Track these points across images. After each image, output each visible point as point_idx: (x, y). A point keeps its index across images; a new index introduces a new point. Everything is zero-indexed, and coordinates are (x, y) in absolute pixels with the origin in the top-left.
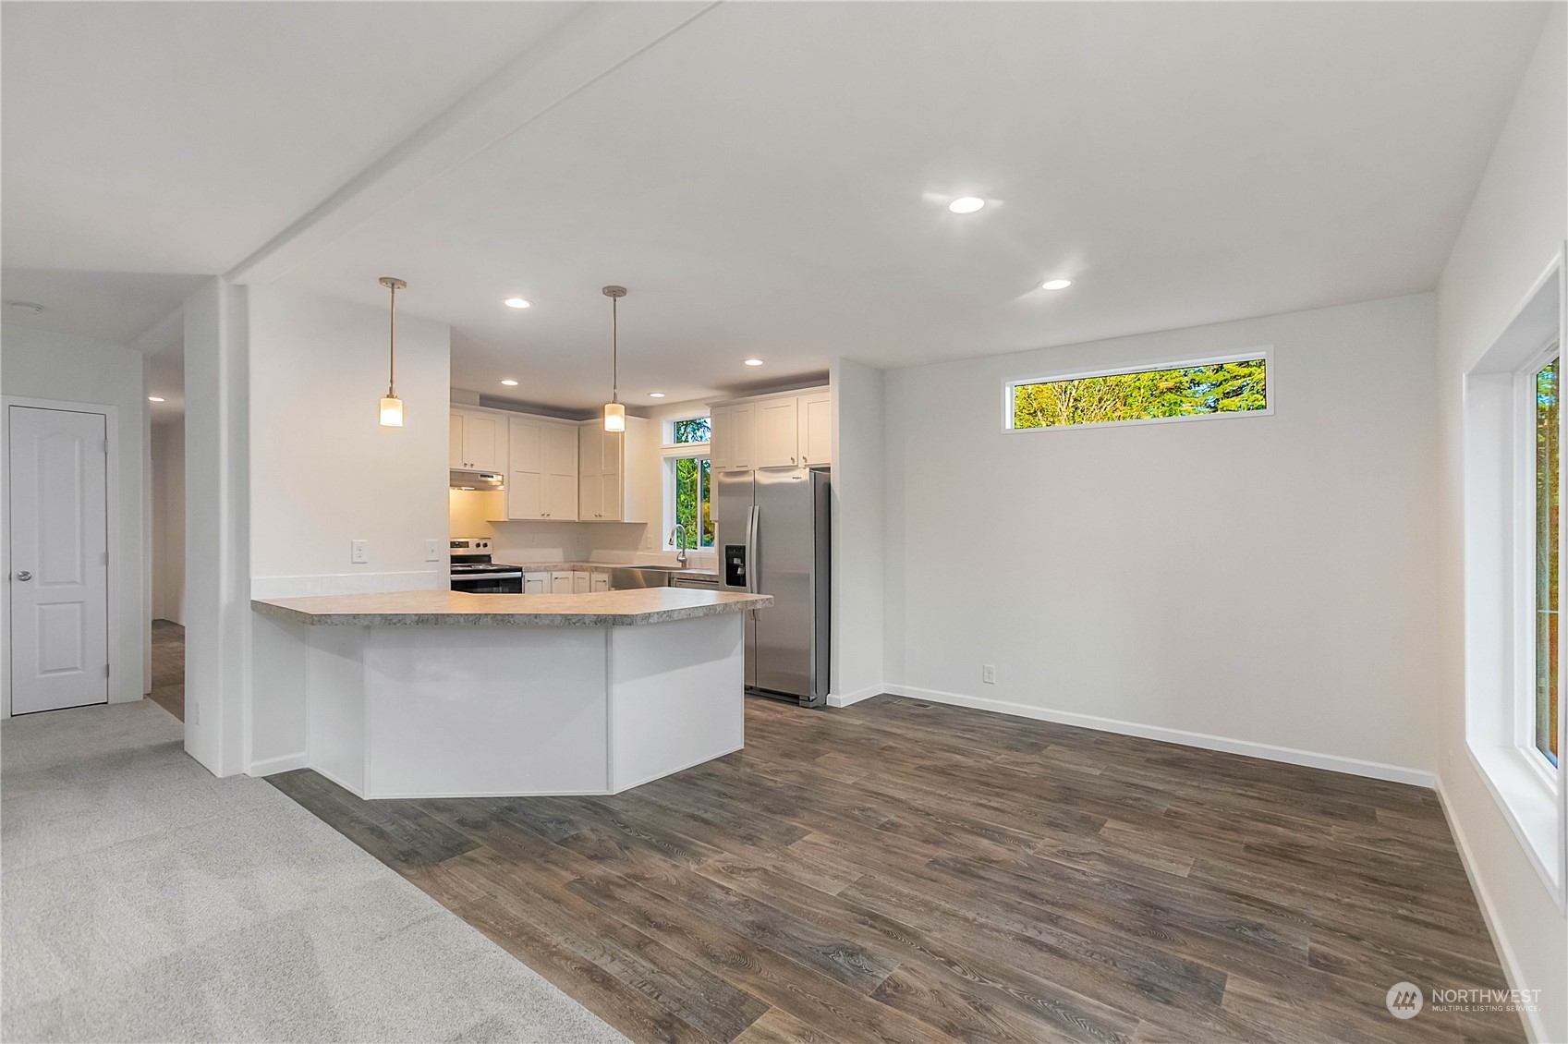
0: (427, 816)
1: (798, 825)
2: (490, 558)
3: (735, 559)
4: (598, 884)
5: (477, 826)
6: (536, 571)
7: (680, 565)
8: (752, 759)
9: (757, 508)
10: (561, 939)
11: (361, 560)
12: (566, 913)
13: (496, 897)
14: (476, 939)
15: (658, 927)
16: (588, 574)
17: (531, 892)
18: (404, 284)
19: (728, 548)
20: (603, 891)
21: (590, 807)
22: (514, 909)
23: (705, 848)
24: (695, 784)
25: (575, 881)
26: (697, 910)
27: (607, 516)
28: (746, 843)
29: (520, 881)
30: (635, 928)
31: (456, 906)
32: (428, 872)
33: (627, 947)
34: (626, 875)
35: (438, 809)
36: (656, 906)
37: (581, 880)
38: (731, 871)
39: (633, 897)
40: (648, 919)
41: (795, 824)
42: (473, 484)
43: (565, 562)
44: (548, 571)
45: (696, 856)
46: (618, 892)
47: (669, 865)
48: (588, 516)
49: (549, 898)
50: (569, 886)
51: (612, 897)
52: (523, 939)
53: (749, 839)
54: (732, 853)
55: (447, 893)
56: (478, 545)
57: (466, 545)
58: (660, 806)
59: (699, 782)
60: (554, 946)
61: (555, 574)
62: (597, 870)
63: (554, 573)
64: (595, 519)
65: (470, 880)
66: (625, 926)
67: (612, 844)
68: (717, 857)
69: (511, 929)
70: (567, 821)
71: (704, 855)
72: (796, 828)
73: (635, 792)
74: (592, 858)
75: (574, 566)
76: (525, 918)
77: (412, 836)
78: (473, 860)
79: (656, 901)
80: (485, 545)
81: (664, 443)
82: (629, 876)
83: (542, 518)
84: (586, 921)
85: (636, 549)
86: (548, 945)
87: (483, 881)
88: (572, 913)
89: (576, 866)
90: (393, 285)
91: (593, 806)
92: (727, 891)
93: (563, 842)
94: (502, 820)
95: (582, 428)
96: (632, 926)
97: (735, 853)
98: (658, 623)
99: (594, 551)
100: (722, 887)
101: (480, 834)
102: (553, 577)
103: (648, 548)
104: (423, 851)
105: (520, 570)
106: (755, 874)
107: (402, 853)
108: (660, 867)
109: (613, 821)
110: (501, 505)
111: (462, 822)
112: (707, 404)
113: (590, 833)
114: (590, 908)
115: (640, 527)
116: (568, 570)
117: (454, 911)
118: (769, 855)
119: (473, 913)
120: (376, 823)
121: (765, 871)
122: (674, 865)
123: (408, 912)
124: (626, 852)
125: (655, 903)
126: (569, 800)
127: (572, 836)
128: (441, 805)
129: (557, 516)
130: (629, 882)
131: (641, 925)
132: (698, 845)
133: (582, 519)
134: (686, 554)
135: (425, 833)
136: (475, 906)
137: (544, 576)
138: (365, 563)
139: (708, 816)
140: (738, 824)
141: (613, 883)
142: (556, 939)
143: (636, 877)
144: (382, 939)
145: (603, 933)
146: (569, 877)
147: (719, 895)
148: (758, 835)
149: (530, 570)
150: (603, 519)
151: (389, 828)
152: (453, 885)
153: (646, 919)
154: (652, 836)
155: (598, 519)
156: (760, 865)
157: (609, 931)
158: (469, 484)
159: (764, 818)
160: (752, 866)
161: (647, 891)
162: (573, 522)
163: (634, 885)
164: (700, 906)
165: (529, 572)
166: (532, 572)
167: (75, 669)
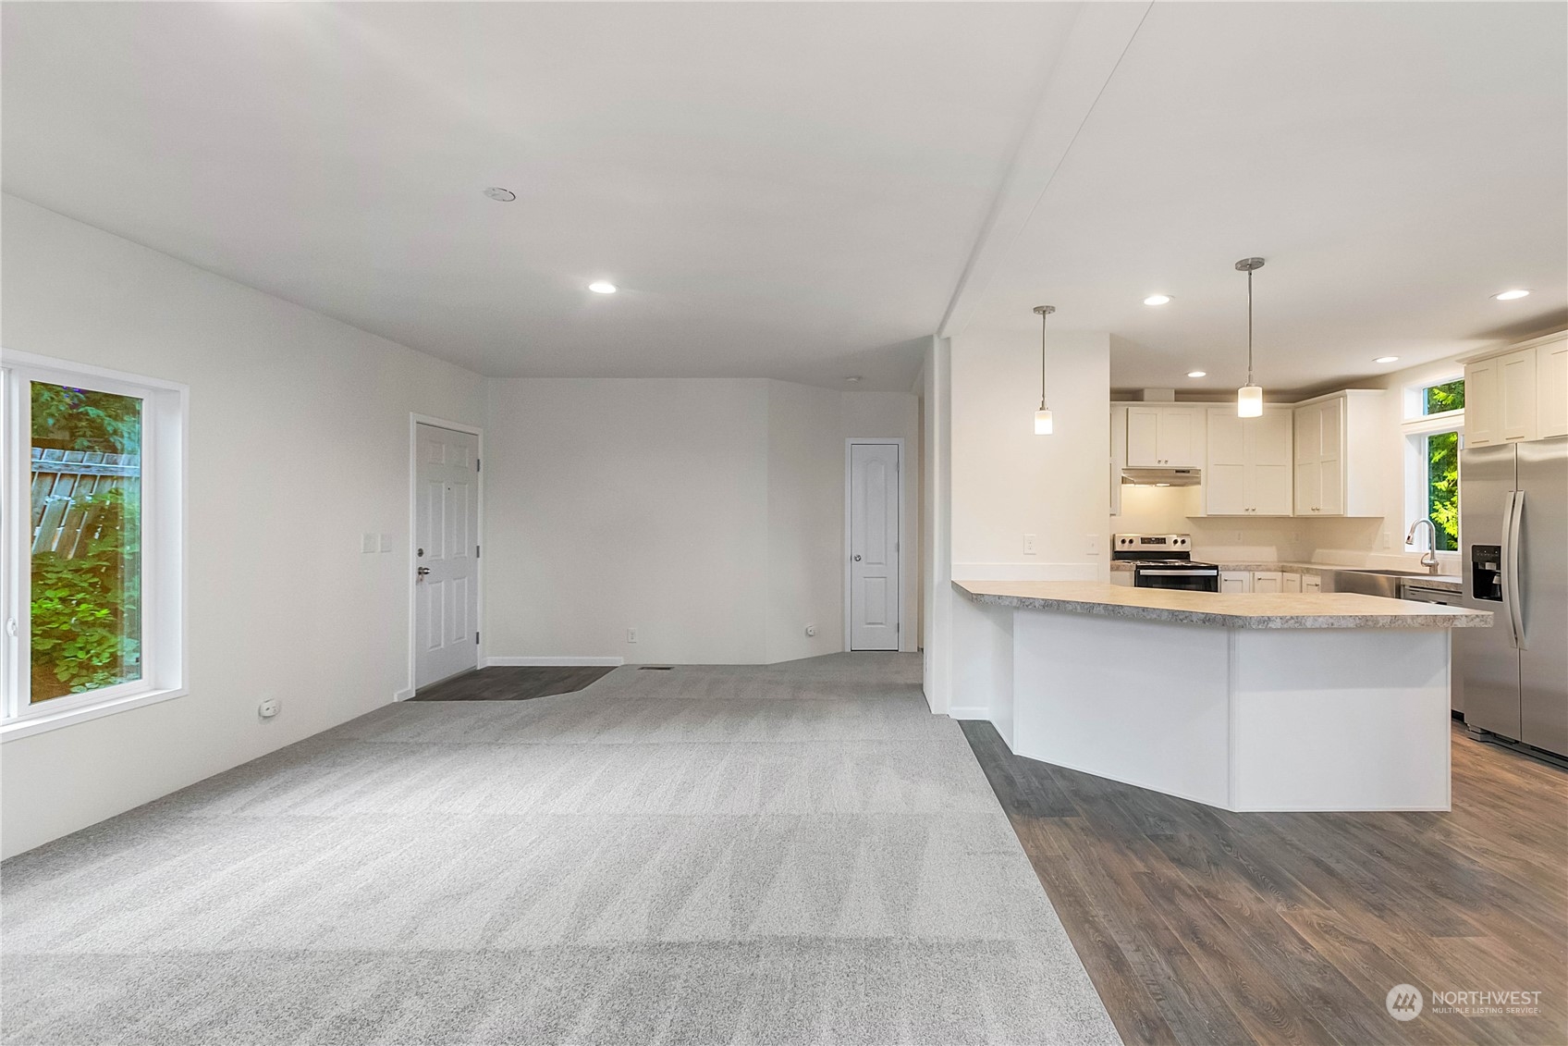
0: (1052, 779)
1: (1471, 921)
2: (1189, 555)
3: (1488, 564)
4: (1164, 884)
5: (1088, 799)
6: (1234, 570)
7: (1427, 570)
8: (1454, 827)
9: (1520, 496)
10: (1101, 913)
11: (1031, 552)
12: (1119, 895)
13: (1068, 859)
14: (1033, 882)
15: (1202, 945)
16: (1298, 575)
17: (1100, 867)
18: (1053, 309)
19: (1477, 550)
20: (1166, 892)
21: (1202, 815)
22: (1076, 872)
23: (1309, 896)
24: (1347, 831)
25: (1145, 874)
26: (1255, 949)
27: (1327, 509)
28: (1370, 911)
29: (1096, 855)
30: (1177, 935)
31: (1034, 854)
32: (1029, 821)
33: (1158, 947)
34: (1198, 887)
35: (1063, 776)
36: (1212, 926)
37: (1150, 875)
38: (1325, 930)
39: (1192, 909)
40: (1195, 933)
41: (1465, 917)
42: (1169, 481)
43: (1279, 562)
44: (1250, 571)
45: (1292, 899)
46: (1179, 898)
47: (1252, 896)
48: (1303, 510)
49: (1112, 878)
50: (1136, 876)
51: (1171, 901)
52: (1071, 899)
53: (1379, 909)
54: (1342, 914)
55: (1033, 841)
56: (1176, 542)
57: (1163, 541)
58: (1283, 839)
59: (1353, 830)
60: (1092, 916)
61: (1258, 575)
62: (1171, 872)
63: (1256, 573)
64: (1312, 513)
65: (1056, 840)
66: (1167, 929)
67: (1203, 856)
68: (1317, 910)
69: (1065, 887)
70: (1169, 821)
71: (1304, 903)
72: (1464, 923)
73: (1262, 816)
74: (1173, 860)
75: (1283, 567)
76: (1081, 885)
77: (1032, 791)
78: (1066, 824)
79: (1215, 922)
80: (1183, 542)
81: (1406, 418)
82: (1200, 888)
83: (1247, 513)
84: (1134, 911)
85: (1370, 549)
86: (1087, 913)
87: (1065, 843)
88: (1125, 898)
89: (1153, 861)
90: (1044, 312)
91: (1206, 816)
92: (1306, 947)
93: (1155, 838)
94: (1110, 801)
95: (1298, 411)
96: (1174, 932)
97: (1348, 914)
98: (1281, 629)
100: (1302, 941)
101: (1085, 806)
102: (1256, 578)
103: (1385, 548)
104: (1034, 806)
105: (1215, 567)
106: (1360, 947)
107: (1018, 801)
108: (1243, 896)
109: (1217, 836)
110: (1198, 500)
111: (1076, 793)
112: (1459, 361)
113: (1187, 839)
114: (1144, 900)
115: (1372, 522)
116: (1275, 571)
117: (1030, 857)
118: (1395, 935)
119: (1041, 864)
120: (1012, 773)
121: (1376, 949)
122: (1258, 899)
123: (996, 843)
124: (1212, 867)
125: (1211, 923)
126: (1185, 804)
127: (1166, 836)
128: (1067, 774)
129: (1265, 510)
130: (1197, 895)
131: (1184, 935)
132: (1302, 891)
133: (1298, 513)
134: (1436, 556)
135: (1043, 793)
136: (1048, 859)
137: (1245, 576)
138: (1034, 554)
139: (1338, 868)
140: (1374, 888)
141: (1179, 889)
142: (1098, 912)
143: (1208, 894)
144: (968, 854)
145: (1142, 925)
146: (1140, 867)
147: (1294, 947)
148: (1396, 909)
149: (1227, 569)
150: (1321, 513)
151: (1019, 780)
152: (1041, 837)
153: (1193, 932)
154: (1253, 863)
155: (1316, 513)
156: (1372, 940)
157: (1149, 927)
158: (1163, 480)
159: (1418, 895)
160: (1360, 937)
161: (1211, 910)
162: (1286, 517)
163: (1200, 899)
164: (1262, 947)
165: (1226, 570)
166: (1229, 570)
167: (881, 624)
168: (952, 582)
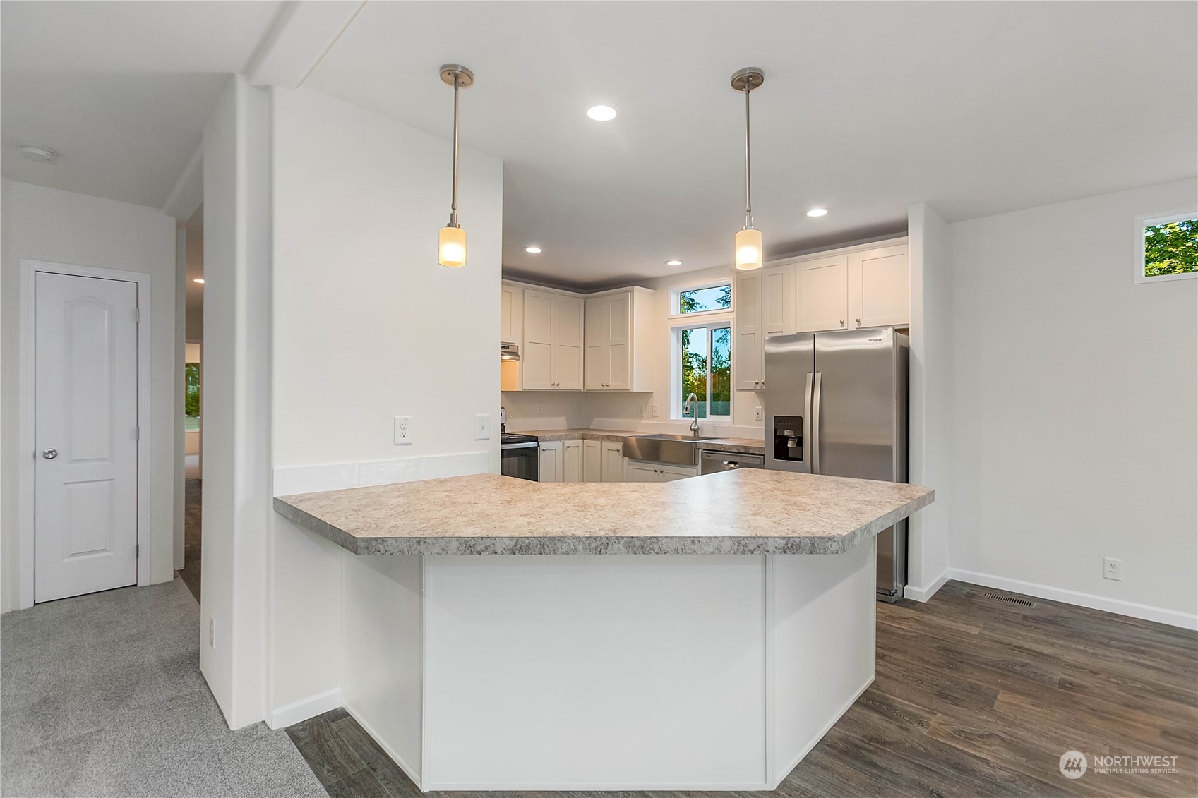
2: (504, 427)
3: (785, 431)
6: (550, 440)
7: (692, 434)
9: (818, 375)
11: (404, 440)
16: (600, 442)
19: (778, 420)
27: (615, 385)
43: (571, 430)
44: (559, 440)
48: (593, 385)
61: (567, 443)
63: (566, 442)
64: (601, 388)
75: (583, 435)
81: (671, 313)
83: (553, 388)
85: (641, 417)
95: (588, 301)
99: (595, 419)
102: (565, 446)
103: (653, 416)
105: (535, 439)
110: (516, 376)
115: (647, 395)
116: (579, 439)
129: (566, 386)
133: (587, 388)
134: (698, 422)
137: (557, 444)
138: (410, 444)
149: (545, 440)
150: (609, 388)
155: (605, 388)
162: (578, 392)
165: (543, 441)
166: (546, 441)
167: (104, 550)
168: (275, 498)
